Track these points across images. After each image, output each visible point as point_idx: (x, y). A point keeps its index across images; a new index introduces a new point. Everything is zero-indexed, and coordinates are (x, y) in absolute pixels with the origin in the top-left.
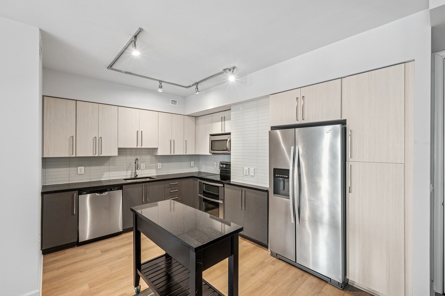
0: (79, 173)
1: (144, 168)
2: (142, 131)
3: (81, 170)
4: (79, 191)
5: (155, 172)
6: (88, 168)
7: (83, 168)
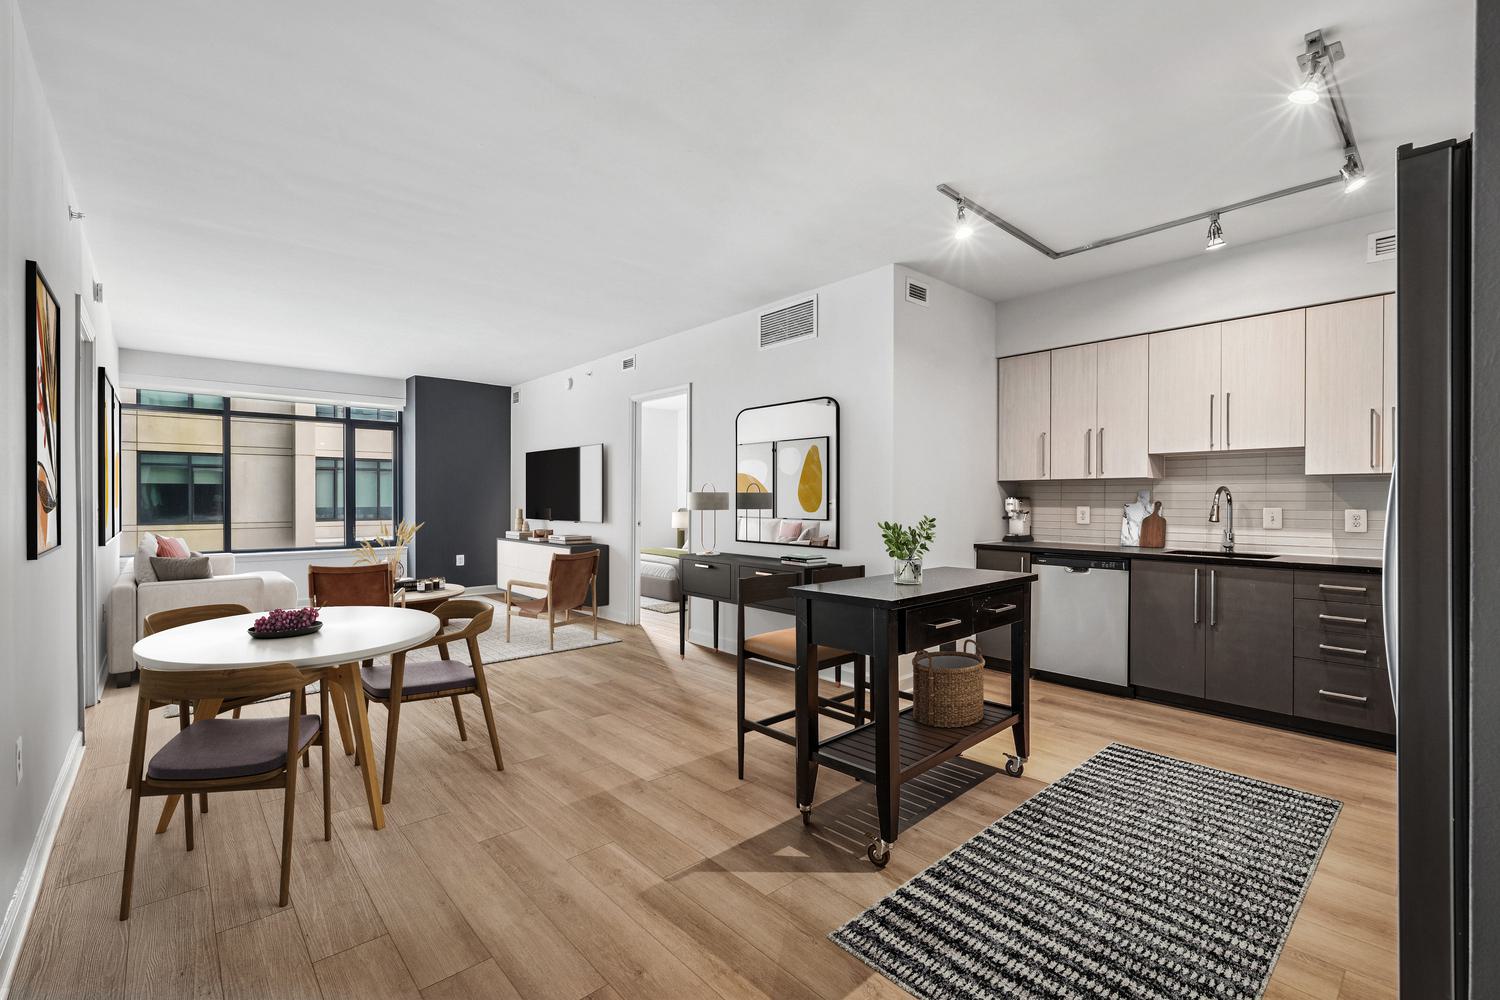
0: (1079, 521)
1: (1278, 524)
2: (1228, 395)
3: (1083, 513)
4: (1032, 553)
5: (1330, 543)
6: (1098, 511)
7: (1087, 509)
